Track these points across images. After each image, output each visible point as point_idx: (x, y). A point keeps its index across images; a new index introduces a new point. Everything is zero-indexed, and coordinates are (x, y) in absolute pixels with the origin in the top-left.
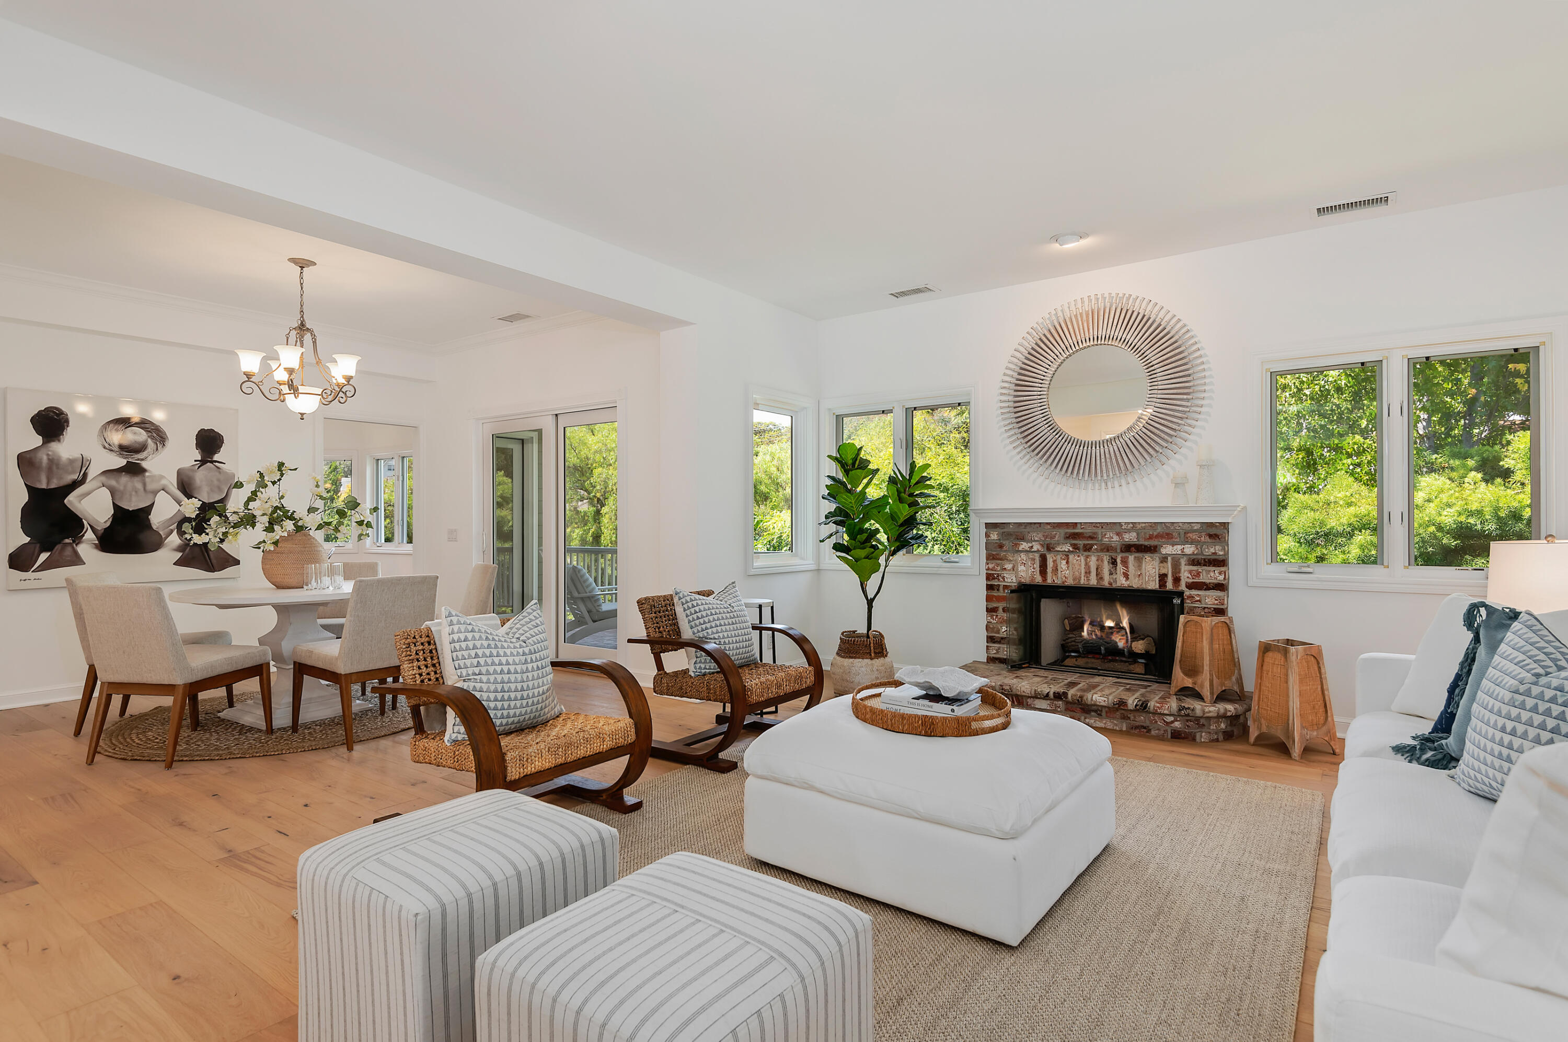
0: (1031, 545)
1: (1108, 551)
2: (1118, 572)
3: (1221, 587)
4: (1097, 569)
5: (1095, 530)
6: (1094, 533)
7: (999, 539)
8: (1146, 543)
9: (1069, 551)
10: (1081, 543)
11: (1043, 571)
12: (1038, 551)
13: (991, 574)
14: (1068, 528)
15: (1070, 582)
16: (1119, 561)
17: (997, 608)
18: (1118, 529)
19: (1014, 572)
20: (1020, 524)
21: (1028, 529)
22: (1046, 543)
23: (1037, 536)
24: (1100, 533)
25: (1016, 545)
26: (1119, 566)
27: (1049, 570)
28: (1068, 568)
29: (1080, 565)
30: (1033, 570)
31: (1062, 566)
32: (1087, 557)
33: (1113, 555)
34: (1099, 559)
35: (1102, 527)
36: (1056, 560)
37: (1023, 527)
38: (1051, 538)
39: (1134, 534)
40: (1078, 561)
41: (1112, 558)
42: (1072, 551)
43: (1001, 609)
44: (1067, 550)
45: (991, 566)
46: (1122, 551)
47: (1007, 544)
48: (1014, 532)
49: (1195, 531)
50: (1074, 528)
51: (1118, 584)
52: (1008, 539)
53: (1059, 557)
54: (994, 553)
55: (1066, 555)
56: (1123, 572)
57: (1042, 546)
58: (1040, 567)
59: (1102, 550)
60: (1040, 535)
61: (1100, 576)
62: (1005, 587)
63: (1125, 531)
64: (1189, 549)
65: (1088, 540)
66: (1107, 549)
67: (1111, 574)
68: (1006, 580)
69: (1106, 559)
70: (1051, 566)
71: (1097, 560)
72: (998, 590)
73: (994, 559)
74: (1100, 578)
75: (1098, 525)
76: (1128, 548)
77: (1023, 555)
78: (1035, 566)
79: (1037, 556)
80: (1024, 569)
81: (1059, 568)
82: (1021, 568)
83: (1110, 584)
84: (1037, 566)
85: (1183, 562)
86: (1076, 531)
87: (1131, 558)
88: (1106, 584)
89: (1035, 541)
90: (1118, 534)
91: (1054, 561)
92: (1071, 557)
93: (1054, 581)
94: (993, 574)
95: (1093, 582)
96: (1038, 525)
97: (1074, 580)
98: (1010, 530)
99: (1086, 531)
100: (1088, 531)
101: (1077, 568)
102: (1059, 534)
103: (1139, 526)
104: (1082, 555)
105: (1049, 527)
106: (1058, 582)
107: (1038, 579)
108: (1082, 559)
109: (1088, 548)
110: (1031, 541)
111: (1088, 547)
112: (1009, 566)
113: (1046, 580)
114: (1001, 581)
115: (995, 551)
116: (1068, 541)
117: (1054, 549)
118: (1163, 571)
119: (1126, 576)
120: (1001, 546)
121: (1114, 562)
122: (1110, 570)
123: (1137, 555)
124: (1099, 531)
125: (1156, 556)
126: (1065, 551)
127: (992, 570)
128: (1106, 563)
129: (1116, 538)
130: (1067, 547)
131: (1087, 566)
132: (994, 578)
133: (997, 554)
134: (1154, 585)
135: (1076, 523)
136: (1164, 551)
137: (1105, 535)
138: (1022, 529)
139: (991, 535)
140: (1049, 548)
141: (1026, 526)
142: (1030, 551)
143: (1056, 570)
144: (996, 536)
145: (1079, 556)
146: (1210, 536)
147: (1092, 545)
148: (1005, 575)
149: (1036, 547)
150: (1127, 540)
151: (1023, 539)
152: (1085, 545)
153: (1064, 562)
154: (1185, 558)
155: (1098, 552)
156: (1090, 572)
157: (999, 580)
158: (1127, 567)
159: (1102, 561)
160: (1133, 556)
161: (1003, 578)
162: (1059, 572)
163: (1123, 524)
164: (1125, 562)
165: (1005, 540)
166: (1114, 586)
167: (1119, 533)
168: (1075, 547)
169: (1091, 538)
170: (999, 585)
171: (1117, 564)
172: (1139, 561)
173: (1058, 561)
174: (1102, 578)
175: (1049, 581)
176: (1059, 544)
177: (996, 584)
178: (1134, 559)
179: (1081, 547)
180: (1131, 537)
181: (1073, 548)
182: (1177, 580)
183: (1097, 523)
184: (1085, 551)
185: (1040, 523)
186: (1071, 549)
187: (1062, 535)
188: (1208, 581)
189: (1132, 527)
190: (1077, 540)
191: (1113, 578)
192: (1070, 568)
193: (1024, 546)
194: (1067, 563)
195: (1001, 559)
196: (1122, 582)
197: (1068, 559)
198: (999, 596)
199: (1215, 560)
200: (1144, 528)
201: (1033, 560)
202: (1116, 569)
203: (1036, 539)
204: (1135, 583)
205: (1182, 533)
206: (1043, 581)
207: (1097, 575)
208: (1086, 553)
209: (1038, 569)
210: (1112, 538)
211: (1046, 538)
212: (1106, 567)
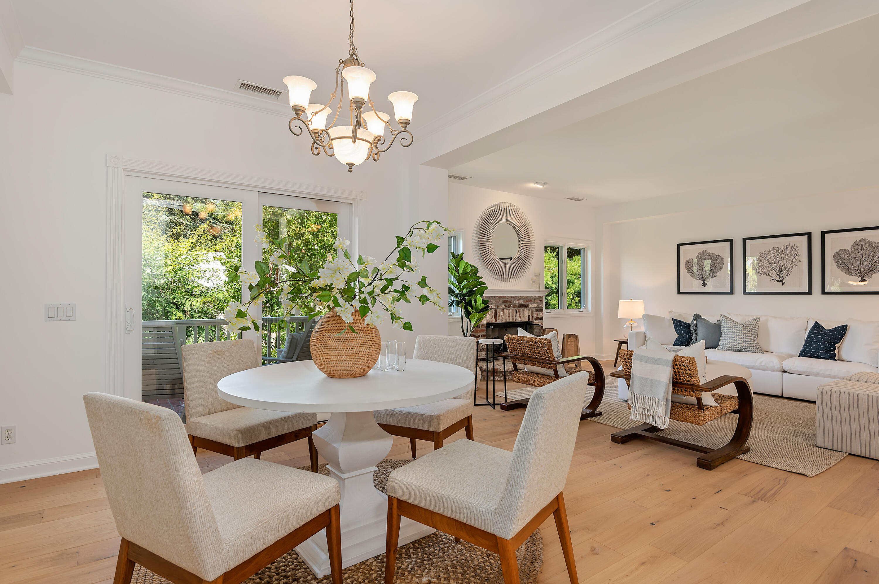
2: (518, 315)
3: (542, 319)
4: (512, 315)
6: (511, 300)
8: (525, 304)
9: (504, 308)
10: (507, 304)
11: (495, 318)
12: (494, 308)
14: (503, 298)
15: (504, 321)
17: (479, 335)
18: (518, 298)
20: (488, 296)
21: (491, 299)
22: (497, 305)
26: (518, 313)
27: (497, 316)
30: (492, 317)
32: (509, 310)
33: (516, 309)
38: (498, 303)
39: (522, 300)
43: (481, 336)
46: (519, 307)
49: (537, 299)
53: (500, 311)
57: (495, 306)
59: (513, 307)
60: (495, 301)
62: (482, 325)
63: (520, 299)
64: (536, 306)
66: (515, 306)
67: (516, 316)
69: (514, 310)
71: (512, 311)
72: (480, 327)
75: (512, 297)
79: (494, 311)
80: (489, 316)
84: (493, 315)
85: (534, 310)
86: (506, 299)
87: (521, 310)
88: (514, 321)
89: (493, 304)
90: (518, 300)
91: (499, 313)
92: (504, 310)
95: (511, 320)
96: (494, 297)
100: (509, 299)
101: (506, 315)
102: (500, 301)
103: (523, 297)
105: (497, 298)
106: (500, 321)
107: (494, 321)
108: (507, 311)
109: (509, 307)
116: (503, 304)
117: (499, 307)
118: (529, 314)
119: (520, 317)
123: (523, 308)
124: (512, 299)
125: (528, 308)
126: (502, 308)
128: (514, 312)
129: (517, 302)
130: (503, 306)
131: (509, 313)
134: (527, 320)
135: (506, 296)
136: (530, 307)
137: (514, 301)
141: (490, 297)
142: (491, 308)
143: (499, 316)
146: (540, 300)
147: (510, 305)
149: (493, 306)
152: (509, 305)
153: (502, 313)
154: (535, 309)
156: (510, 316)
158: (520, 313)
162: (501, 317)
163: (519, 296)
164: (519, 311)
166: (517, 321)
168: (505, 306)
169: (510, 302)
172: (523, 310)
173: (500, 313)
175: (498, 321)
176: (500, 305)
179: (507, 306)
180: (521, 302)
182: (533, 317)
187: (502, 301)
188: (539, 317)
191: (516, 318)
192: (504, 315)
194: (503, 313)
196: (519, 319)
198: (480, 330)
199: (541, 309)
200: (524, 298)
201: (492, 312)
204: (522, 319)
205: (534, 299)
206: (496, 321)
207: (512, 317)
208: (509, 309)
209: (494, 316)
210: (516, 302)
211: (496, 302)
212: (515, 313)
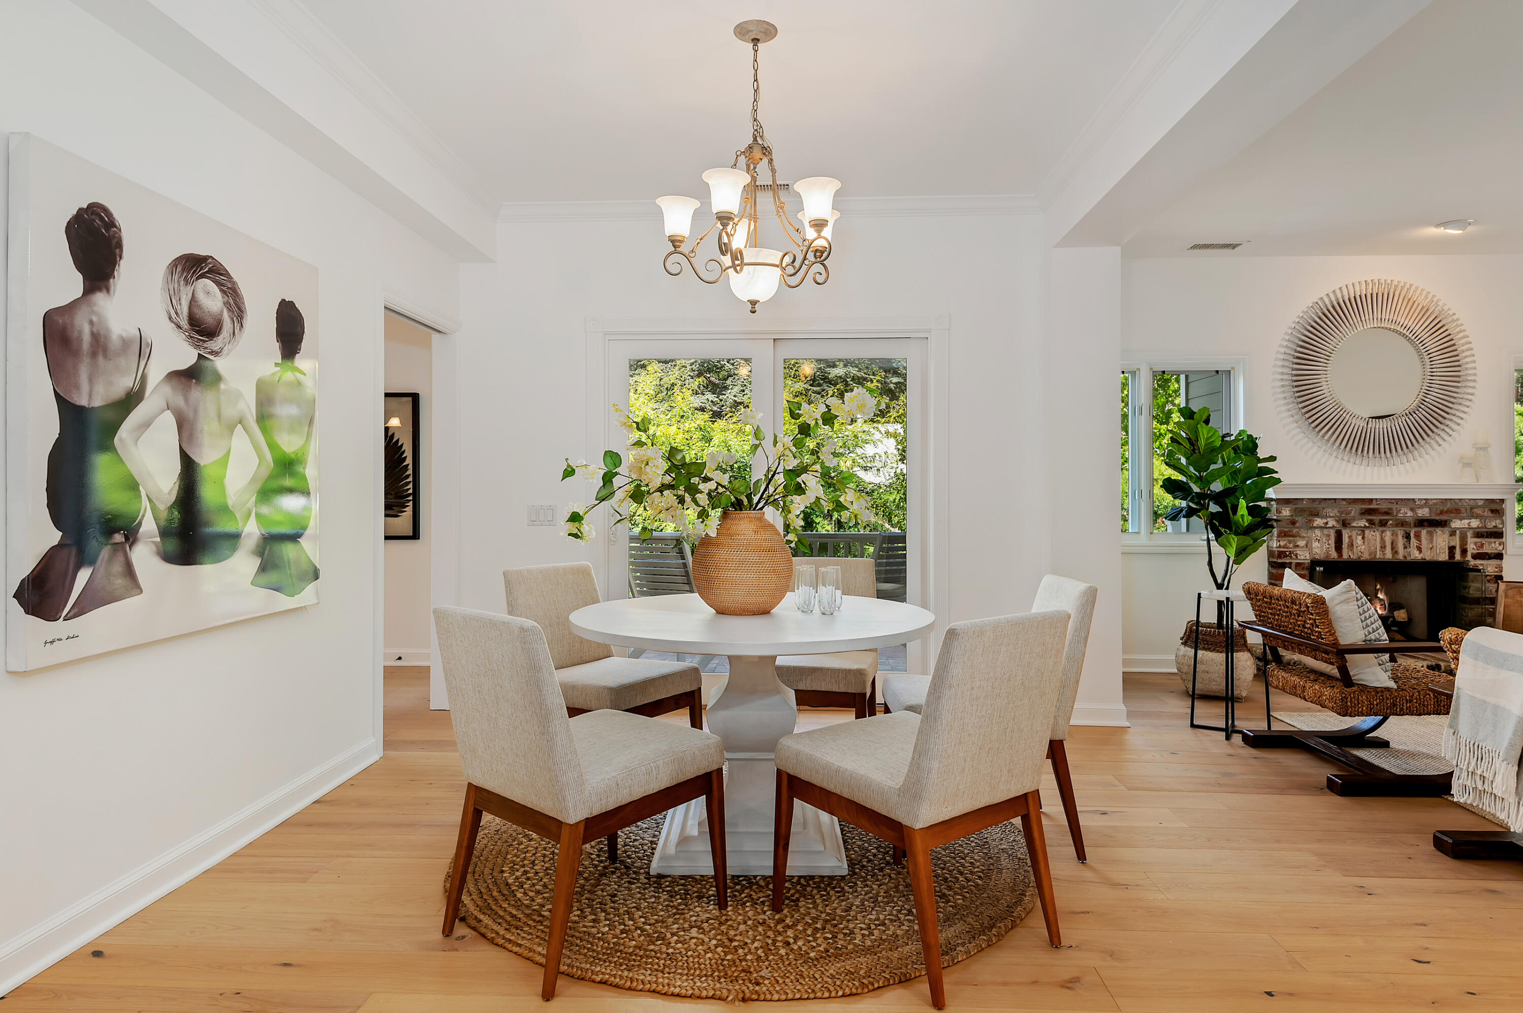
0: (1325, 521)
1: (1402, 525)
2: (1412, 545)
3: (1498, 556)
4: (1392, 543)
5: (1390, 506)
6: (1390, 509)
7: (1292, 516)
8: (1438, 518)
9: (1365, 527)
10: (1376, 518)
11: (1339, 547)
12: (1333, 527)
13: (1282, 551)
14: (1364, 504)
15: (1366, 557)
16: (1412, 535)
18: (1412, 505)
19: (1307, 549)
20: (1314, 500)
21: (1323, 504)
22: (1341, 518)
23: (1333, 512)
24: (1394, 508)
25: (1310, 521)
26: (1413, 540)
27: (1345, 546)
28: (1364, 543)
29: (1376, 540)
30: (1327, 546)
31: (1358, 541)
32: (1383, 532)
33: (1407, 529)
34: (1394, 534)
35: (1397, 503)
36: (1351, 536)
37: (1318, 503)
38: (1347, 514)
39: (1427, 510)
40: (1374, 535)
41: (1406, 533)
42: (1368, 527)
44: (1363, 525)
45: (1282, 543)
46: (1415, 526)
47: (1300, 520)
48: (1308, 508)
49: (1480, 507)
50: (1370, 504)
51: (1412, 557)
52: (1301, 516)
53: (1354, 533)
54: (1286, 530)
55: (1362, 530)
56: (1417, 546)
57: (1337, 521)
58: (1336, 543)
59: (1397, 525)
60: (1336, 511)
61: (1395, 550)
62: (1298, 565)
63: (1419, 506)
64: (1475, 523)
65: (1383, 516)
66: (1402, 523)
67: (1405, 548)
68: (1299, 557)
69: (1400, 533)
70: (1347, 541)
71: (1392, 535)
72: (1290, 567)
73: (1285, 536)
74: (1395, 551)
75: (1393, 501)
76: (1421, 523)
77: (1318, 532)
78: (1330, 542)
79: (1332, 533)
80: (1319, 545)
81: (1354, 543)
82: (1315, 544)
83: (1405, 557)
84: (1332, 542)
85: (1470, 534)
86: (1371, 507)
87: (1424, 532)
88: (1400, 557)
89: (1330, 517)
90: (1412, 510)
91: (1350, 537)
92: (1367, 532)
93: (1349, 556)
94: (1285, 551)
95: (1389, 555)
96: (1333, 501)
97: (1370, 555)
98: (1303, 506)
99: (1381, 507)
100: (1384, 506)
101: (1373, 542)
102: (1354, 510)
103: (1431, 503)
104: (1378, 530)
105: (1344, 503)
106: (1354, 557)
107: (1334, 555)
108: (1378, 534)
109: (1383, 524)
110: (1326, 517)
111: (1383, 522)
112: (1301, 543)
113: (1342, 556)
114: (1294, 559)
115: (1286, 528)
116: (1364, 516)
117: (1349, 524)
118: (1452, 545)
119: (1419, 549)
120: (1293, 523)
121: (1407, 537)
122: (1404, 544)
123: (1430, 529)
124: (1394, 506)
125: (1447, 530)
126: (1361, 527)
127: (1284, 547)
128: (1400, 537)
129: (1410, 514)
130: (1363, 523)
131: (1382, 540)
132: (1286, 556)
133: (1290, 531)
134: (1444, 557)
135: (1372, 499)
136: (1453, 525)
137: (1400, 510)
138: (1316, 505)
139: (1283, 511)
140: (1345, 524)
141: (1320, 502)
142: (1325, 527)
143: (1351, 545)
144: (1288, 512)
145: (1374, 531)
146: (1493, 511)
147: (1387, 521)
148: (1298, 552)
149: (1332, 523)
150: (1420, 515)
151: (1317, 515)
152: (1381, 521)
153: (1360, 538)
154: (1471, 531)
155: (1393, 527)
156: (1385, 547)
157: (1291, 557)
158: (1420, 541)
159: (1397, 535)
160: (1425, 531)
161: (1296, 556)
162: (1355, 547)
163: (1417, 500)
164: (1418, 536)
165: (1298, 516)
166: (1408, 559)
167: (1413, 508)
168: (1371, 522)
169: (1387, 513)
170: (1291, 563)
171: (1410, 538)
172: (1430, 534)
173: (1354, 537)
174: (1396, 552)
175: (1345, 556)
176: (1354, 520)
177: (1288, 561)
178: (1427, 533)
179: (1377, 522)
180: (1424, 513)
181: (1369, 524)
182: (1464, 551)
183: (1392, 499)
184: (1381, 526)
185: (1335, 499)
186: (1367, 525)
187: (1358, 511)
188: (1489, 552)
189: (1425, 503)
190: (1372, 515)
191: (1407, 552)
192: (1366, 543)
193: (1319, 522)
194: (1363, 538)
195: (1293, 536)
196: (1416, 555)
197: (1364, 534)
200: (1434, 504)
201: (1328, 536)
202: (1410, 543)
203: (1331, 515)
204: (1428, 555)
205: (1469, 508)
206: (1339, 557)
207: (1392, 549)
208: (1381, 529)
209: (1333, 545)
210: (1406, 513)
211: (1342, 513)
212: (1401, 542)
